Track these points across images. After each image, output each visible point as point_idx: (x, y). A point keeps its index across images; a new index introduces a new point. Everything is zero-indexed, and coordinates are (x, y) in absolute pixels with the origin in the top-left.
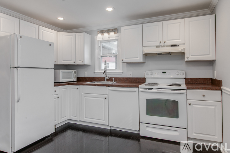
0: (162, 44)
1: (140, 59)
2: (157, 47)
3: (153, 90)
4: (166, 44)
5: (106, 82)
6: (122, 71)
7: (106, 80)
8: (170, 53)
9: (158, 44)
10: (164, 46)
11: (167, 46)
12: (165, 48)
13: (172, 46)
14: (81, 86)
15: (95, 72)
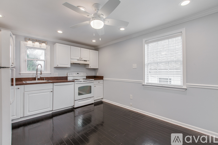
0: (80, 59)
1: (69, 66)
2: (78, 60)
3: (81, 82)
4: (82, 59)
5: (37, 81)
6: (50, 73)
7: (37, 79)
8: (79, 64)
9: (79, 59)
10: (81, 60)
11: (82, 60)
12: (81, 61)
13: (84, 61)
14: (22, 86)
15: (21, 73)
